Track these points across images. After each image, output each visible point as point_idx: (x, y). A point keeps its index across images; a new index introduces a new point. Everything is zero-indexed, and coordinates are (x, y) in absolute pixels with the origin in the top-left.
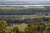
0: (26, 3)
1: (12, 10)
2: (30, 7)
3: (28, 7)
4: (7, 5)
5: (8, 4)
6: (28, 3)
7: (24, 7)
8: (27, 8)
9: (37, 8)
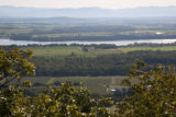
0: (122, 33)
1: (70, 60)
2: (136, 45)
3: (130, 46)
4: (52, 40)
5: (57, 35)
6: (127, 33)
7: (114, 47)
8: (126, 51)
9: (162, 49)
